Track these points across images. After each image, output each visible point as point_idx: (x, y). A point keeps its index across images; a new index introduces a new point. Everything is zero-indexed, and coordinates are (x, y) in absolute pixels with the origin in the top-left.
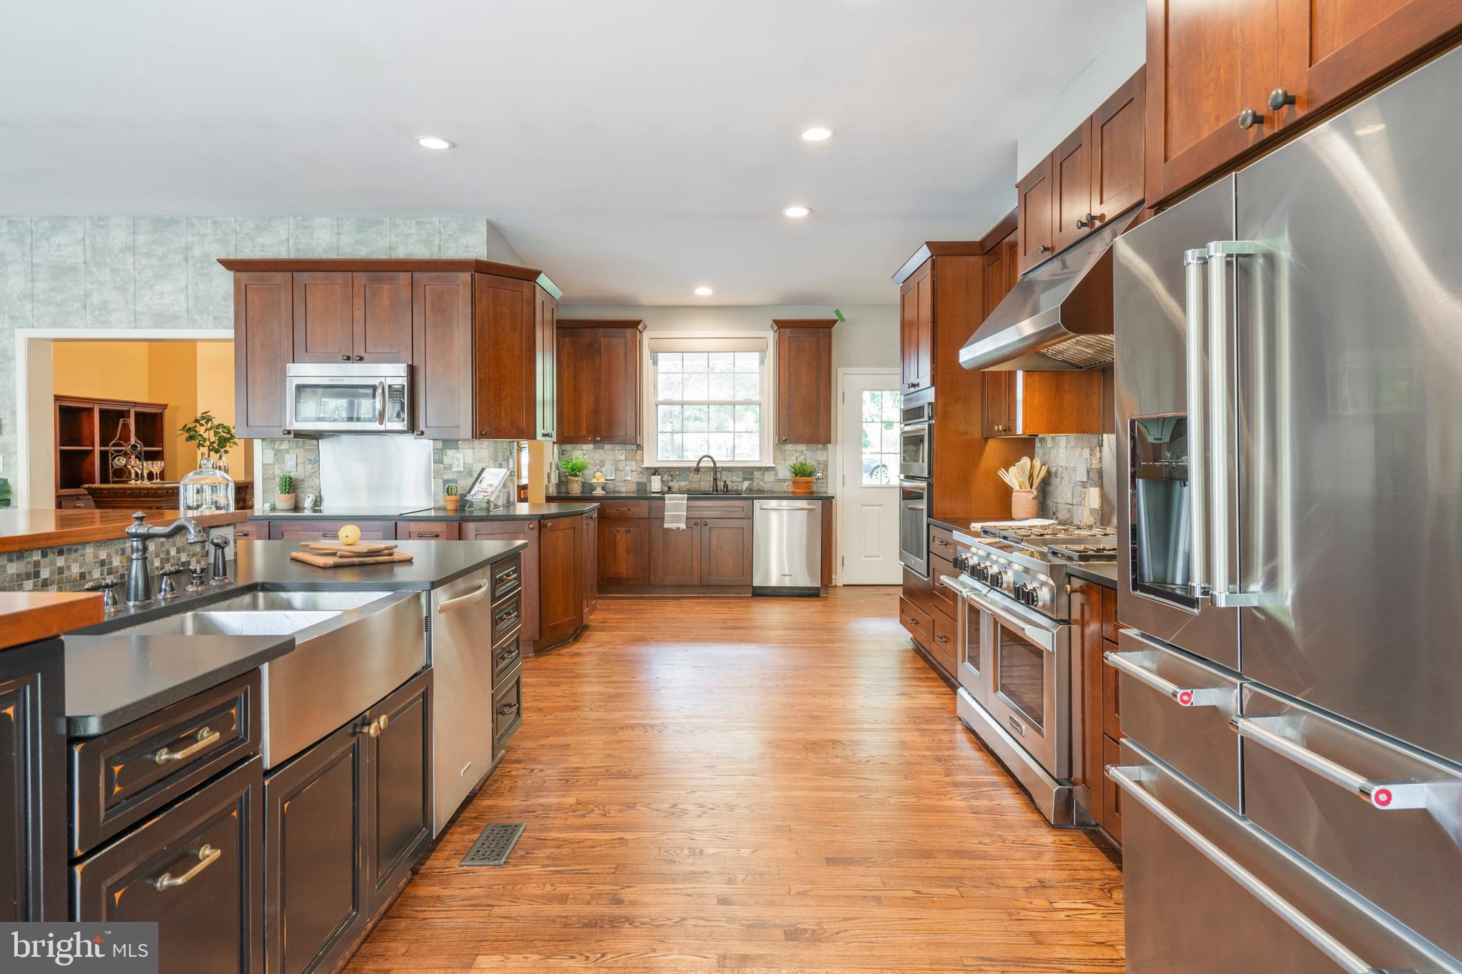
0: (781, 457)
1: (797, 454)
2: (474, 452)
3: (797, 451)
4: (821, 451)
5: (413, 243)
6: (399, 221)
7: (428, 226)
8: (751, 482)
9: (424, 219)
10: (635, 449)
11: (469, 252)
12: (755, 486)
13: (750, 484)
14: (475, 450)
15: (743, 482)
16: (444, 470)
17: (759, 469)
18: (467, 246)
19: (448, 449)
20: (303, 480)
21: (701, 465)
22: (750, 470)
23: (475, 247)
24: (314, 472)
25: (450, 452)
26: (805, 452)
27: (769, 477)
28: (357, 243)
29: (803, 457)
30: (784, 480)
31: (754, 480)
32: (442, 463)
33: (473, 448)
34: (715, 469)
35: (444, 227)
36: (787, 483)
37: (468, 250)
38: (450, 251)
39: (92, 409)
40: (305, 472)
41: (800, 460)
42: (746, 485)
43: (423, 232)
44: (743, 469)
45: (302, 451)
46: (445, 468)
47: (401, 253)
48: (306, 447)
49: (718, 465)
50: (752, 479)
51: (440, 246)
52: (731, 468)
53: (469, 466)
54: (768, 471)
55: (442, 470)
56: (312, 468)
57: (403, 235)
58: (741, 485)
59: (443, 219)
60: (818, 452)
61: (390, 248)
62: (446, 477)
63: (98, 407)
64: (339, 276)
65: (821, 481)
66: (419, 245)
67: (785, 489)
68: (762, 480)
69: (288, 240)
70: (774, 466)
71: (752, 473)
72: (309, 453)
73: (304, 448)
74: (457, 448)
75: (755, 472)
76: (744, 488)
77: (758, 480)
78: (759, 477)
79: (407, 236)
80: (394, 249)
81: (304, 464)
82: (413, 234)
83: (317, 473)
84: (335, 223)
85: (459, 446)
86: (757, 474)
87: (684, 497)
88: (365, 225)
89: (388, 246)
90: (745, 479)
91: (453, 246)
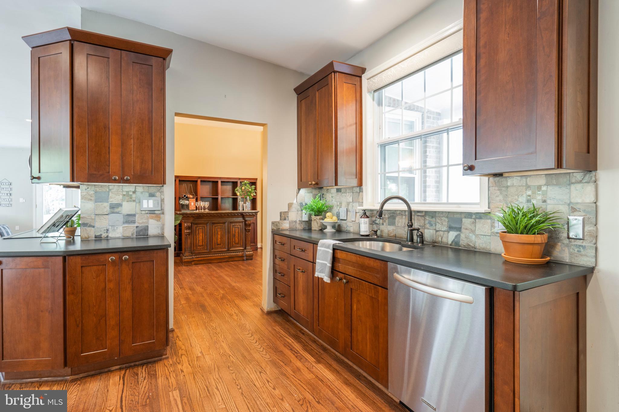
0: (501, 197)
1: (529, 193)
3: (528, 187)
4: (579, 186)
8: (458, 233)
10: (358, 191)
12: (463, 241)
13: (456, 237)
15: (448, 232)
17: (469, 215)
21: (386, 207)
22: (458, 216)
26: (544, 188)
31: (463, 230)
34: (411, 213)
39: (217, 182)
42: (452, 235)
44: (448, 214)
49: (413, 209)
50: (459, 229)
54: (480, 218)
58: (445, 236)
60: (573, 187)
63: (220, 180)
65: (579, 243)
68: (473, 232)
70: (489, 210)
71: (460, 221)
75: (464, 220)
77: (467, 231)
78: (469, 226)
86: (467, 222)
90: (451, 228)
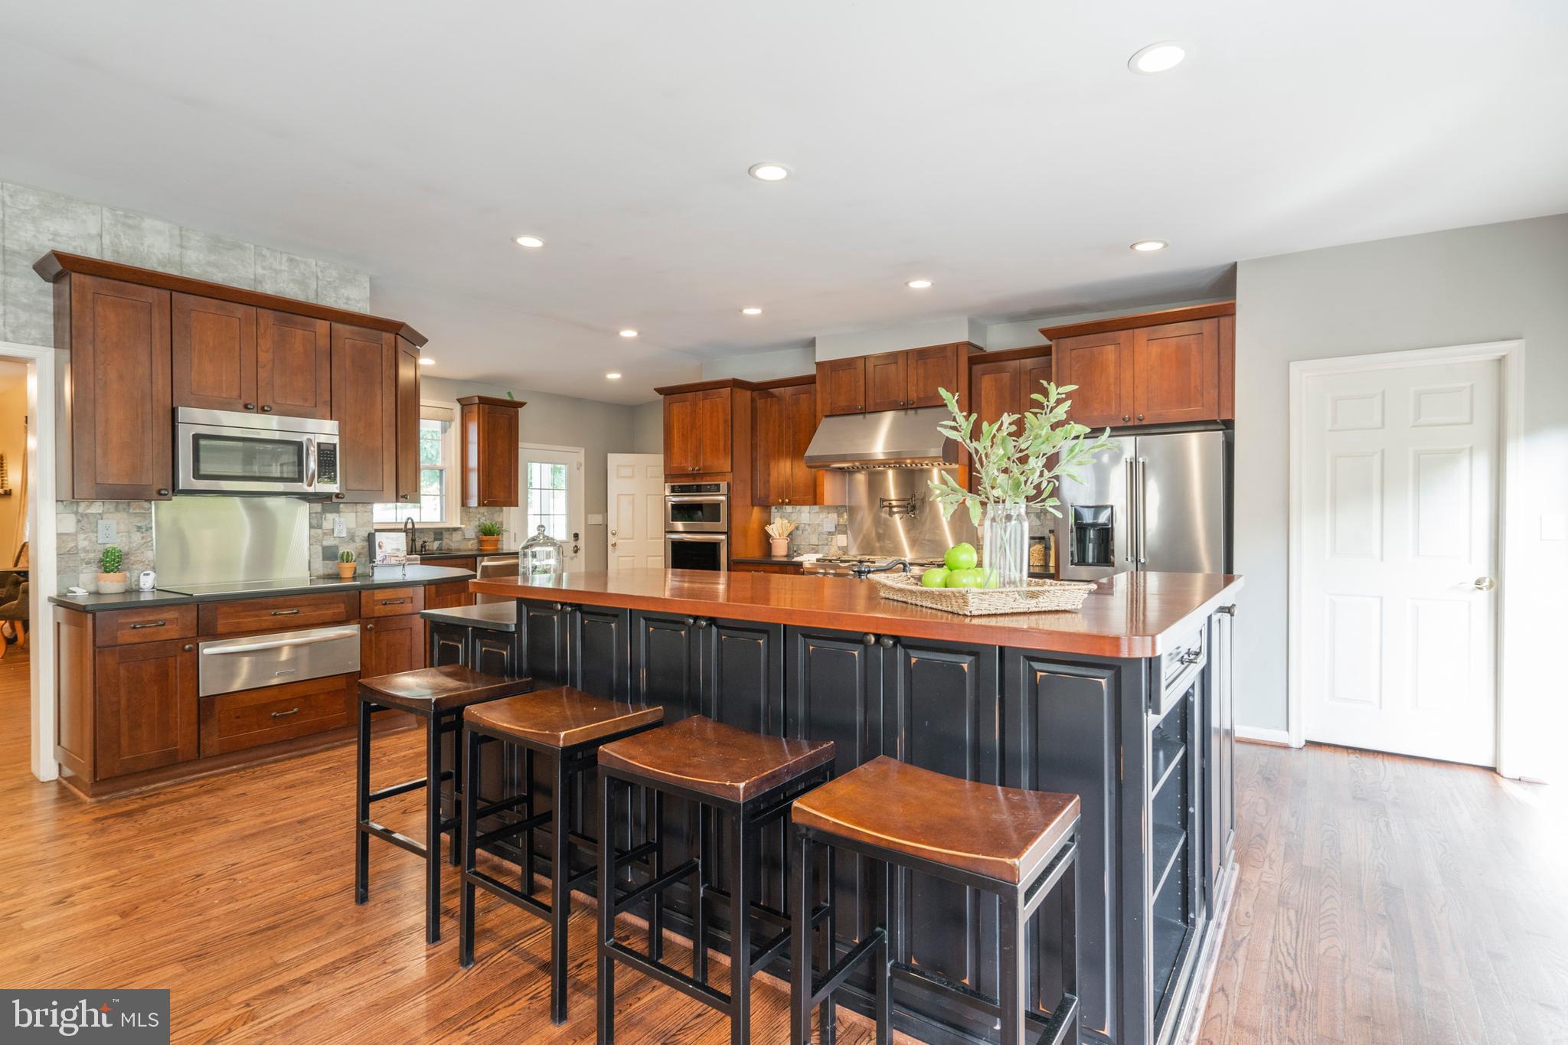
0: (466, 519)
1: (479, 516)
2: (356, 516)
3: (479, 513)
4: (498, 514)
5: (284, 281)
6: (265, 252)
7: (302, 266)
8: (439, 542)
9: (298, 258)
11: (350, 305)
12: (445, 546)
14: (358, 514)
15: (433, 542)
16: (323, 536)
17: (448, 529)
18: (348, 299)
19: (328, 512)
20: (127, 554)
22: (440, 531)
23: (355, 299)
24: (145, 543)
25: (330, 516)
27: (457, 536)
28: (209, 263)
29: (484, 518)
30: (469, 539)
31: (444, 539)
32: (321, 528)
33: (356, 512)
34: (413, 531)
35: (322, 272)
36: (471, 542)
37: (349, 302)
38: (328, 300)
40: (130, 543)
41: (481, 521)
42: (436, 545)
43: (296, 271)
44: (433, 530)
45: (125, 515)
46: (325, 534)
47: (269, 288)
48: (131, 511)
49: (416, 526)
50: (441, 539)
51: (317, 291)
52: (423, 529)
53: (352, 531)
54: (455, 531)
55: (321, 536)
56: (143, 538)
57: (271, 269)
58: (432, 544)
59: (320, 263)
60: (496, 514)
61: (255, 280)
62: (325, 543)
64: (240, 310)
66: (291, 285)
67: (470, 547)
68: (451, 540)
69: (101, 236)
70: (461, 526)
71: (441, 534)
72: (139, 519)
73: (128, 512)
74: (338, 512)
75: (444, 533)
76: (435, 548)
78: (448, 537)
79: (277, 272)
80: (260, 282)
81: (128, 532)
82: (285, 271)
83: (149, 544)
84: (177, 232)
85: (341, 510)
86: (446, 534)
87: (417, 558)
88: (220, 245)
89: (252, 277)
90: (435, 540)
91: (334, 295)
